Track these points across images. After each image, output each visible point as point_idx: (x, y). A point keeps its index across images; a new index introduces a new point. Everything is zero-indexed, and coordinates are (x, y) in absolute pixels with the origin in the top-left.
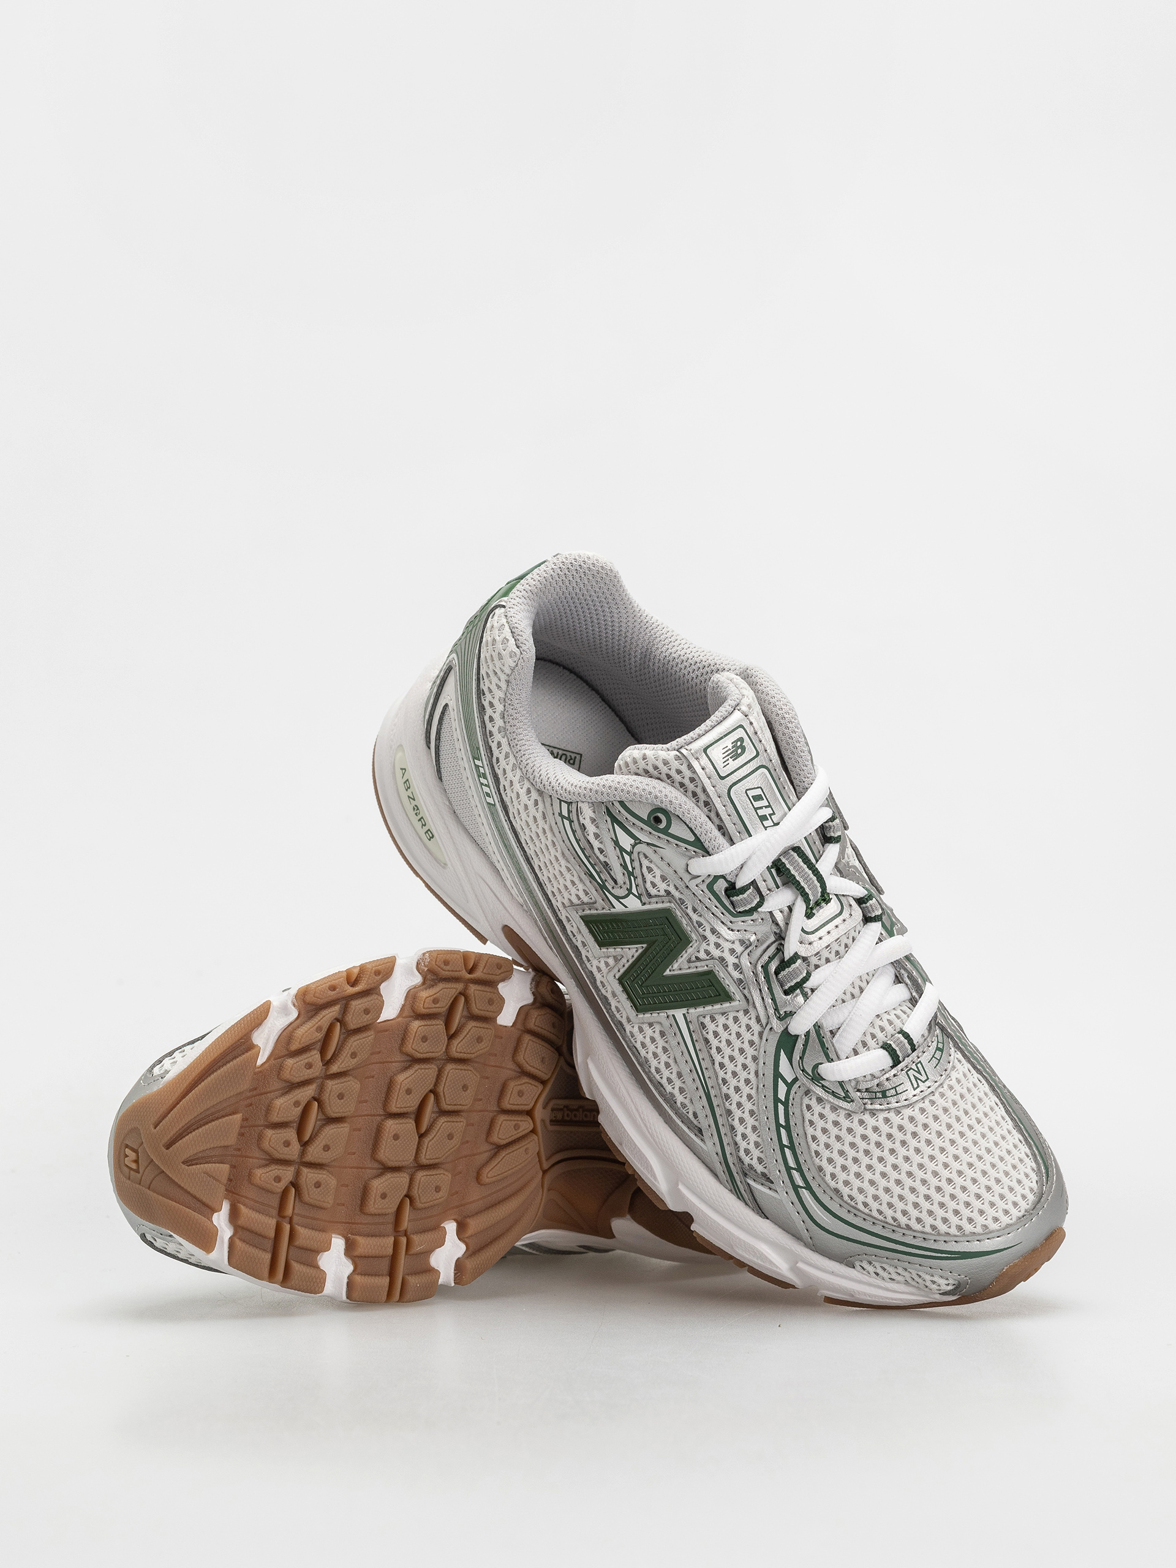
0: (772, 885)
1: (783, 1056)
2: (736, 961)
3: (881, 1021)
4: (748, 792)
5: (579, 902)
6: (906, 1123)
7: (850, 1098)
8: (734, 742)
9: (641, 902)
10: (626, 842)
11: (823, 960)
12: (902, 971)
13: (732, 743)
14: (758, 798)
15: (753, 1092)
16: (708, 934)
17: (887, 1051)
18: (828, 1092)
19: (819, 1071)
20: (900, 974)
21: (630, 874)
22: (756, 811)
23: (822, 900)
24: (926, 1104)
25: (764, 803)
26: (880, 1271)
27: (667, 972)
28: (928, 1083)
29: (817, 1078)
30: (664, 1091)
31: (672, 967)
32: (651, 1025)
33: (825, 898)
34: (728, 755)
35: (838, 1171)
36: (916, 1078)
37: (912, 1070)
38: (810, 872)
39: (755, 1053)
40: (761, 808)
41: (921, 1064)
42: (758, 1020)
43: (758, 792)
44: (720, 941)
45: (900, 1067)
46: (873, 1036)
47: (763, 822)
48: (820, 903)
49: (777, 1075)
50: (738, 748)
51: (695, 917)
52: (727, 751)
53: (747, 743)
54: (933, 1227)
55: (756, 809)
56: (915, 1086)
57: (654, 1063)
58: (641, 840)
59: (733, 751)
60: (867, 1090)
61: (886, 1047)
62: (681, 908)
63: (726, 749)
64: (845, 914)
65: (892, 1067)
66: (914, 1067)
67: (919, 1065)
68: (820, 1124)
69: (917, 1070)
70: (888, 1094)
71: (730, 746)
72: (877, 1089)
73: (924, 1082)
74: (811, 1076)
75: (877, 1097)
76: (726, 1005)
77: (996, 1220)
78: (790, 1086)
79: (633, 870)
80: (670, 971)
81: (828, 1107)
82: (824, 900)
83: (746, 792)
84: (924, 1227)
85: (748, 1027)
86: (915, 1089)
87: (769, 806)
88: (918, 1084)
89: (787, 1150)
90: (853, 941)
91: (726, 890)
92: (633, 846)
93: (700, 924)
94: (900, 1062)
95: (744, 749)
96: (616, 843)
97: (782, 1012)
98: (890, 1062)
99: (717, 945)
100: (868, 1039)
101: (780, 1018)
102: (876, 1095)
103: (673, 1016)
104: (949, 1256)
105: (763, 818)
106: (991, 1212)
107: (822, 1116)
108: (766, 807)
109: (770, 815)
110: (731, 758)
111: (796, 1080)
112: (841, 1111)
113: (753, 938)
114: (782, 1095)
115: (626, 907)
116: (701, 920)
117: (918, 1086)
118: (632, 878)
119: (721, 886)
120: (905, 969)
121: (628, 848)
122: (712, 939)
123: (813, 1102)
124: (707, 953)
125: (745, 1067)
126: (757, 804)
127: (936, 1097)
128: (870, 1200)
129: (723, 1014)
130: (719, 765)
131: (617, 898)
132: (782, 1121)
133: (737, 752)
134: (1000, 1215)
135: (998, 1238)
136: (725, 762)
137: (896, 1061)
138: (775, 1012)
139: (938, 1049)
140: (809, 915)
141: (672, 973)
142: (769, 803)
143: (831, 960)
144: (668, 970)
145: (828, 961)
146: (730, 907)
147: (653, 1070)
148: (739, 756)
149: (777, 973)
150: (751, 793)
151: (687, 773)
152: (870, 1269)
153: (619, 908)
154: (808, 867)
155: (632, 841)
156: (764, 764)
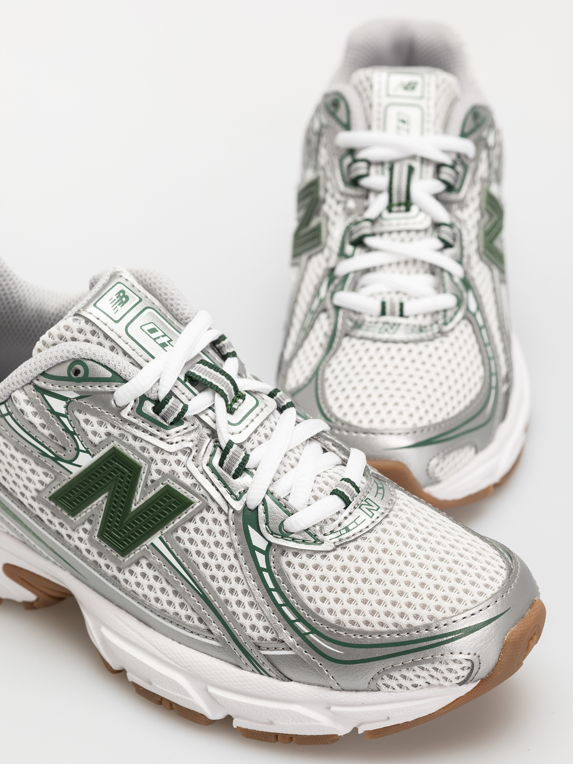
0: (190, 395)
1: (252, 532)
2: (185, 469)
3: (323, 478)
4: (142, 327)
5: (44, 487)
6: (374, 543)
7: (319, 541)
8: (117, 294)
9: (90, 454)
10: (59, 406)
11: (256, 443)
12: (327, 442)
13: (116, 295)
14: (153, 331)
15: (239, 574)
16: (153, 454)
17: (336, 494)
18: (299, 543)
19: (285, 528)
20: (325, 446)
21: (72, 434)
22: (155, 341)
23: (237, 397)
24: (385, 525)
25: (160, 333)
26: (402, 681)
27: (134, 507)
28: (381, 511)
29: (285, 534)
30: (167, 614)
31: (136, 500)
32: (137, 563)
33: (239, 396)
34: (115, 304)
35: (333, 605)
36: (369, 510)
37: (363, 506)
38: (218, 373)
39: (229, 540)
40: (158, 338)
41: (370, 500)
42: (221, 510)
43: (152, 326)
44: (166, 456)
45: (351, 506)
46: (321, 490)
47: (165, 348)
48: (236, 400)
49: (253, 549)
50: (122, 297)
51: (137, 445)
52: (113, 301)
53: (128, 292)
54: (431, 618)
55: (155, 339)
56: (371, 515)
57: (151, 595)
58: (70, 399)
59: (118, 301)
60: (332, 532)
61: (335, 492)
62: (124, 443)
63: (112, 300)
64: (261, 405)
65: (345, 508)
66: (364, 502)
67: (368, 501)
68: (303, 573)
69: (367, 504)
70: (350, 527)
71: (115, 297)
72: (340, 528)
73: (377, 510)
74: (280, 535)
75: (342, 533)
76: (190, 510)
77: (481, 594)
78: (266, 553)
79: (73, 430)
80: (135, 505)
81: (304, 556)
82: (239, 397)
83: (141, 328)
84: (423, 620)
85: (215, 521)
86: (371, 517)
87: (165, 335)
88: (372, 513)
89: (285, 608)
90: (276, 425)
91: (154, 409)
92: (66, 407)
93: (143, 449)
94: (350, 502)
95: (127, 298)
96: (52, 411)
97: (237, 494)
98: (342, 504)
99: (165, 461)
100: (318, 493)
101: (237, 499)
102: (340, 532)
103: (152, 544)
104: (454, 636)
105: (163, 345)
106: (474, 590)
107: (302, 566)
108: (163, 336)
109: (168, 342)
110: (119, 305)
111: (270, 544)
112: (316, 555)
113: (190, 445)
114: (263, 564)
115: (80, 466)
116: (143, 444)
117: (373, 514)
118: (76, 437)
119: (148, 407)
120: (328, 439)
121: (63, 411)
122: (158, 457)
123: (291, 558)
124: (159, 472)
125: (224, 556)
126: (154, 335)
127: (391, 518)
128: (369, 617)
129: (190, 520)
130: (111, 313)
131: (70, 462)
132: (271, 586)
133: (122, 300)
134: (483, 589)
135: (489, 608)
136: (114, 309)
137: (347, 503)
138: (231, 496)
139: (378, 488)
140: (231, 411)
141: (138, 506)
142: (164, 333)
143: (262, 442)
144: (133, 505)
145: (260, 443)
146: (162, 421)
147: (153, 602)
148: (124, 303)
149: (221, 464)
150: (146, 328)
151: (88, 328)
152: (393, 683)
153: (75, 471)
154: (215, 370)
155: (64, 403)
156: (149, 306)
